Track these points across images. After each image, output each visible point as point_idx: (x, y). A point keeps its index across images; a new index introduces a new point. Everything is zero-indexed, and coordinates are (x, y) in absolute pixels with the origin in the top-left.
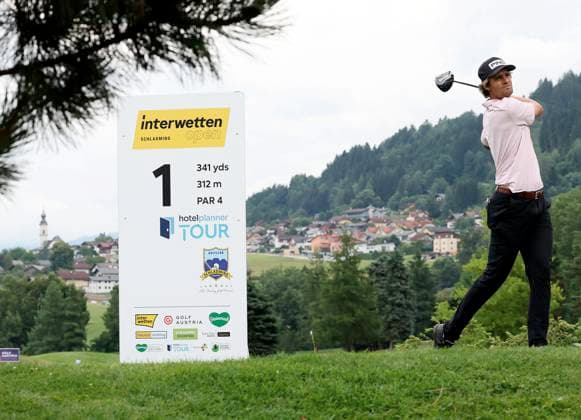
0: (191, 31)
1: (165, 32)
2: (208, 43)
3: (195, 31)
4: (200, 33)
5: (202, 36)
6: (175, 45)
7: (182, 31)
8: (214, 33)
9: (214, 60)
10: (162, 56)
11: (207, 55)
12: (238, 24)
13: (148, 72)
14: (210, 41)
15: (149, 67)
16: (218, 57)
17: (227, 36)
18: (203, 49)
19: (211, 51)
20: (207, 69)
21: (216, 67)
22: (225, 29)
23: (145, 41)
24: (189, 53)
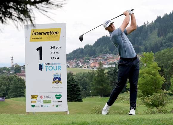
0: (22, 6)
1: (11, 7)
2: (30, 11)
3: (24, 6)
4: (27, 7)
5: (27, 8)
6: (15, 13)
7: (19, 6)
8: (33, 7)
9: (32, 19)
10: (9, 17)
11: (29, 17)
12: (43, 3)
13: (4, 24)
14: (31, 10)
15: (4, 23)
16: (34, 17)
17: (38, 9)
18: (28, 14)
19: (31, 15)
20: (29, 22)
21: (33, 22)
22: (37, 5)
23: (2, 11)
24: (22, 16)
